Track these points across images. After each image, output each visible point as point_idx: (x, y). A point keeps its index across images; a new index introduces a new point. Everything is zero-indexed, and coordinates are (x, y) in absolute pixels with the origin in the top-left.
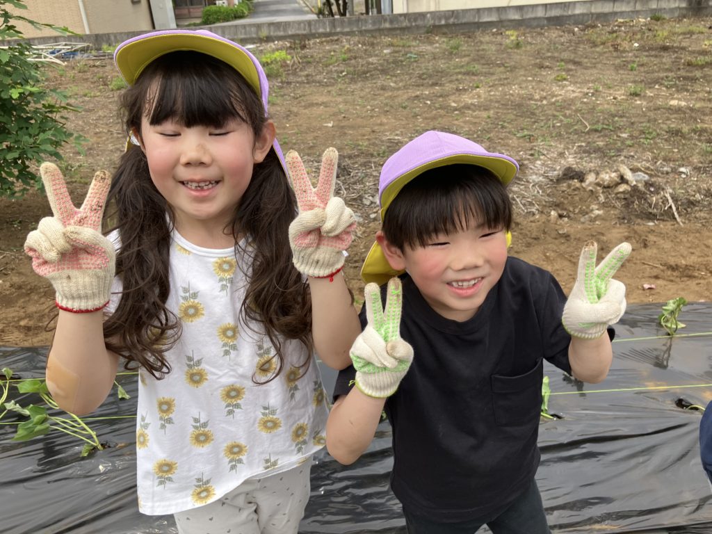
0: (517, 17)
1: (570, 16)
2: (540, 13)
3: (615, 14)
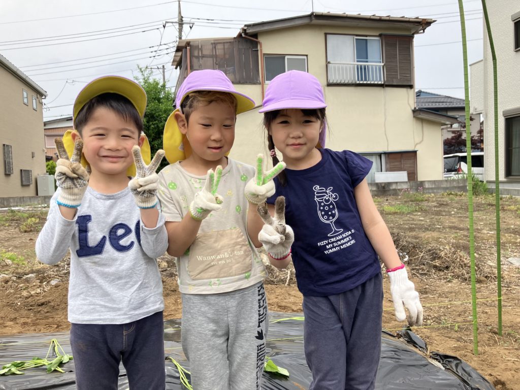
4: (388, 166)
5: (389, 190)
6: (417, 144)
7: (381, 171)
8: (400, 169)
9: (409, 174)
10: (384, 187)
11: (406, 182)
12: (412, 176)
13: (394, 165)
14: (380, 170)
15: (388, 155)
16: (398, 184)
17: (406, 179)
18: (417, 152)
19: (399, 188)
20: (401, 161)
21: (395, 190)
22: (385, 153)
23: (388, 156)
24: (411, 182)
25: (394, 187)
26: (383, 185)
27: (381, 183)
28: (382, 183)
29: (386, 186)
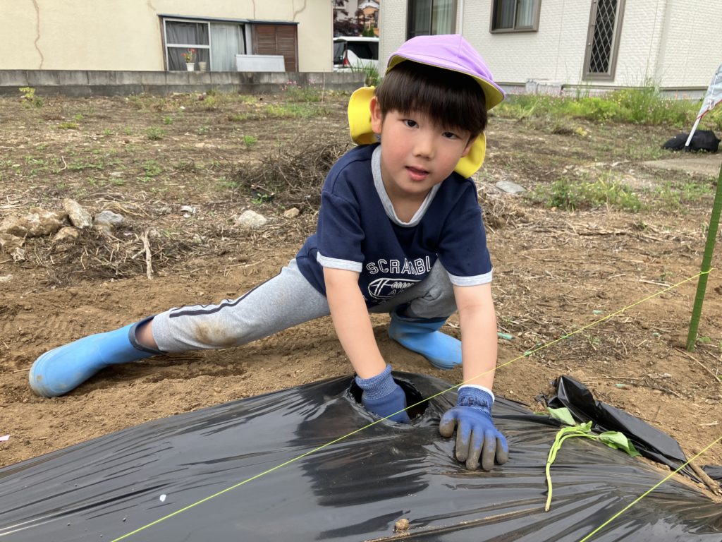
0: (52, 83)
1: (119, 86)
2: (81, 81)
3: (170, 87)
4: (256, 45)
5: (259, 85)
6: (297, 12)
7: (246, 53)
8: (273, 52)
9: (286, 60)
10: (251, 80)
11: (284, 73)
12: (291, 63)
13: (264, 45)
14: (244, 52)
15: (255, 25)
16: (272, 75)
17: (282, 69)
18: (298, 25)
19: (273, 81)
20: (275, 39)
21: (268, 85)
22: (251, 23)
23: (256, 29)
24: (291, 73)
25: (265, 80)
26: (250, 76)
27: (246, 73)
28: (248, 72)
29: (254, 78)
